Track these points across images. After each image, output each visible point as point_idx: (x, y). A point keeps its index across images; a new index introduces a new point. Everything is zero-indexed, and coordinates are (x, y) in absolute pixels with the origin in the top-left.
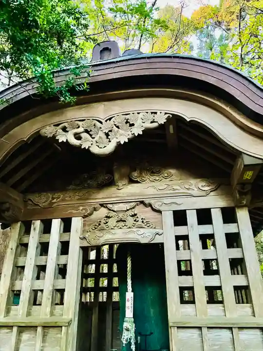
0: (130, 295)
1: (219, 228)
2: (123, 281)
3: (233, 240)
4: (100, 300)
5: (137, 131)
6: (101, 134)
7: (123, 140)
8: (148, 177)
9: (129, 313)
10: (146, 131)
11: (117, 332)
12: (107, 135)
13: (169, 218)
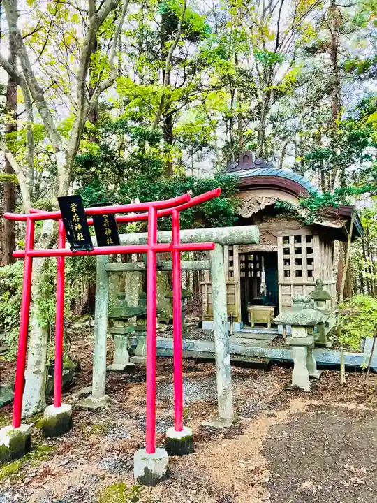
0: (263, 273)
1: (303, 245)
2: (260, 266)
3: (310, 251)
4: (249, 276)
5: (262, 207)
6: (246, 208)
7: (256, 211)
8: (271, 220)
9: (263, 281)
10: (266, 207)
11: (259, 288)
12: (248, 208)
13: (280, 239)
